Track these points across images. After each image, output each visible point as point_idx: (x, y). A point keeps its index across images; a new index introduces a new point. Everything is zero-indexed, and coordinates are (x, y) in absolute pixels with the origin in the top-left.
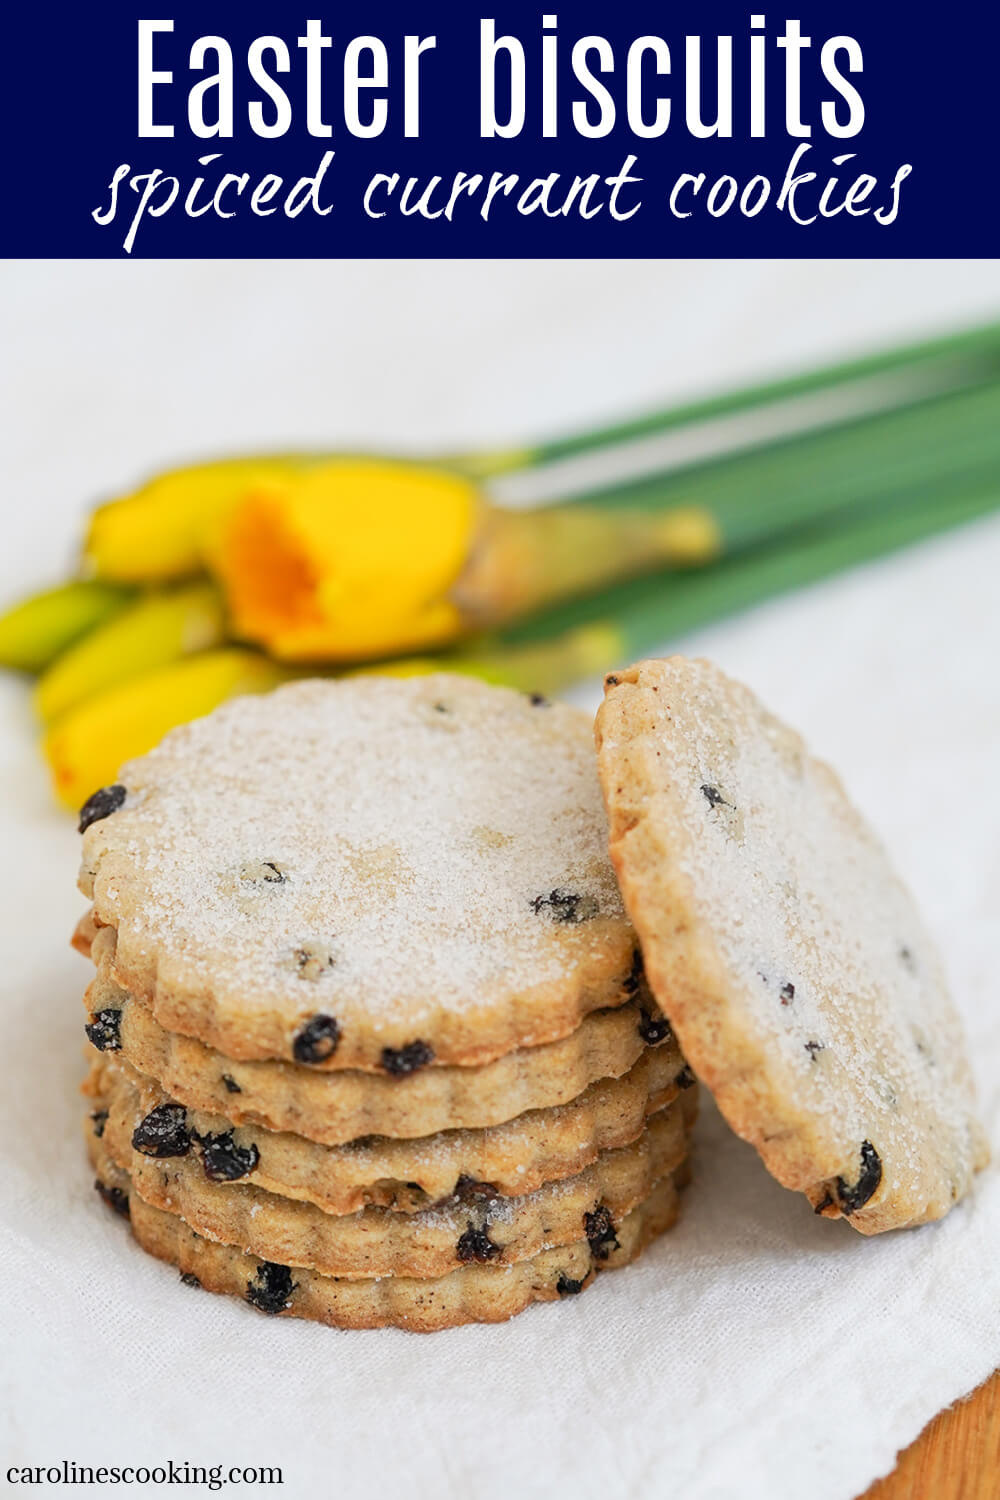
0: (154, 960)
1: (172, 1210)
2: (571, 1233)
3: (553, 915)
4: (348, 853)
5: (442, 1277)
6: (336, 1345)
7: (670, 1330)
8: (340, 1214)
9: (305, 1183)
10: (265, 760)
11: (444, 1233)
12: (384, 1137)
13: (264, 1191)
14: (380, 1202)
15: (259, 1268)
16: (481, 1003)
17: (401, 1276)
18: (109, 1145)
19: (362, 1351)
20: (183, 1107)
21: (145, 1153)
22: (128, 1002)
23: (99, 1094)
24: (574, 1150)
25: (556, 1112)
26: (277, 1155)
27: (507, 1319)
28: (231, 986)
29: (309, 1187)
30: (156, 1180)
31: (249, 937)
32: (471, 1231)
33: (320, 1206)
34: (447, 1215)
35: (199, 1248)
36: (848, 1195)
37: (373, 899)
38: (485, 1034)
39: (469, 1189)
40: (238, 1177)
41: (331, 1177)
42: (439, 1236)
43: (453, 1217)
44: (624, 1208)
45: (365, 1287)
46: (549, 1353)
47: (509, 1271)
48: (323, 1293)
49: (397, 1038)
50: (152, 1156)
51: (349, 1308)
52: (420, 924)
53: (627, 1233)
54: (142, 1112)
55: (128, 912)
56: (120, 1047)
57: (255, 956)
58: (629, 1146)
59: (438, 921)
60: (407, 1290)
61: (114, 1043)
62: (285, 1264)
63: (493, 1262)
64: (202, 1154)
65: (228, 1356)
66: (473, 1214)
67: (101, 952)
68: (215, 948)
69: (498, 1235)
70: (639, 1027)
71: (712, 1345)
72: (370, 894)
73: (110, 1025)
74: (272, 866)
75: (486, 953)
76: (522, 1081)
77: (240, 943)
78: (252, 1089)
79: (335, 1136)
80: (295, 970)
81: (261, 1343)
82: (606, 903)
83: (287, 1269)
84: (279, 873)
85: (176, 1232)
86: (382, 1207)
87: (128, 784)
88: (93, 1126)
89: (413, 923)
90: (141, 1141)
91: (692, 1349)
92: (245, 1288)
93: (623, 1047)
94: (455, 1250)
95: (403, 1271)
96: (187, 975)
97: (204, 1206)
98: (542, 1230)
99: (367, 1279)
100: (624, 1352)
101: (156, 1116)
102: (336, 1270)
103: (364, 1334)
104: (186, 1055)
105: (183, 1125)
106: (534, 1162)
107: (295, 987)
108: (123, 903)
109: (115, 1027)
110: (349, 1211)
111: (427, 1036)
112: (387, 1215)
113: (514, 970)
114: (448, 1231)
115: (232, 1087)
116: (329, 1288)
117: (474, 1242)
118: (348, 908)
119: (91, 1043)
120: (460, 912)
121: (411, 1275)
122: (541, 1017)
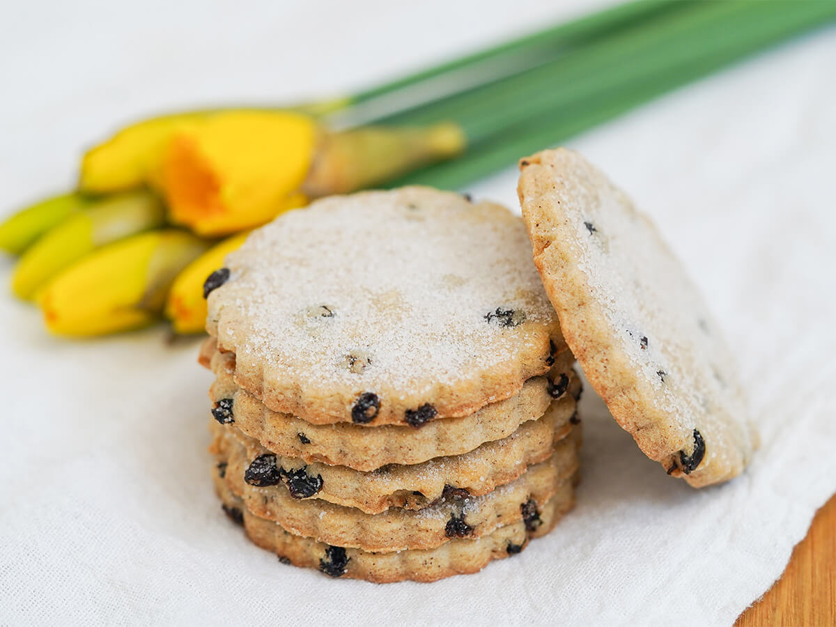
0: (261, 369)
1: (271, 518)
2: (513, 516)
3: (499, 323)
4: (370, 296)
5: (437, 548)
6: (376, 594)
7: (578, 569)
8: (374, 514)
9: (352, 496)
10: (311, 246)
11: (437, 521)
12: (397, 464)
13: (327, 502)
14: (398, 505)
15: (326, 550)
16: (463, 378)
17: (413, 549)
18: (229, 482)
19: (392, 596)
20: (274, 455)
21: (253, 484)
22: (236, 393)
23: (220, 452)
24: (513, 465)
25: (501, 443)
26: (335, 480)
27: (478, 571)
28: (310, 380)
29: (354, 498)
30: (260, 501)
31: (317, 351)
32: (453, 518)
33: (362, 510)
34: (438, 510)
35: (289, 540)
36: (687, 462)
37: (389, 322)
38: (466, 397)
39: (452, 494)
40: (311, 495)
41: (367, 491)
42: (434, 523)
43: (442, 511)
44: (544, 499)
45: (391, 557)
46: (506, 589)
47: (478, 542)
48: (366, 562)
49: (414, 404)
50: (258, 486)
51: (383, 571)
52: (419, 335)
53: (547, 513)
54: (248, 461)
55: (240, 342)
56: (234, 421)
57: (322, 361)
58: (544, 462)
59: (429, 332)
60: (417, 557)
61: (230, 419)
62: (342, 546)
63: (469, 536)
64: (288, 482)
65: (312, 604)
66: (454, 508)
67: (217, 365)
68: (297, 359)
69: (470, 520)
70: (548, 389)
71: (604, 577)
72: (387, 320)
73: (227, 408)
74: (325, 308)
75: (462, 348)
76: (480, 425)
77: (312, 354)
78: (317, 440)
79: (369, 466)
80: (348, 368)
81: (330, 595)
82: (530, 313)
83: (343, 550)
84: (330, 311)
85: (274, 532)
86: (398, 508)
87: (230, 266)
88: (217, 472)
89: (415, 334)
90: (251, 477)
91: (593, 580)
92: (318, 563)
93: (539, 401)
94: (444, 531)
95: (414, 545)
96: (282, 376)
97: (291, 514)
98: (496, 516)
99: (393, 552)
100: (551, 584)
101: (258, 461)
102: (374, 548)
103: (393, 586)
104: (275, 422)
105: (275, 466)
106: (489, 474)
107: (349, 378)
108: (237, 337)
109: (229, 409)
110: (379, 512)
111: (431, 401)
112: (402, 512)
113: (481, 357)
114: (439, 519)
115: (304, 440)
116: (370, 559)
117: (456, 525)
118: (375, 328)
119: (216, 420)
120: (442, 326)
121: (419, 548)
122: (500, 385)
